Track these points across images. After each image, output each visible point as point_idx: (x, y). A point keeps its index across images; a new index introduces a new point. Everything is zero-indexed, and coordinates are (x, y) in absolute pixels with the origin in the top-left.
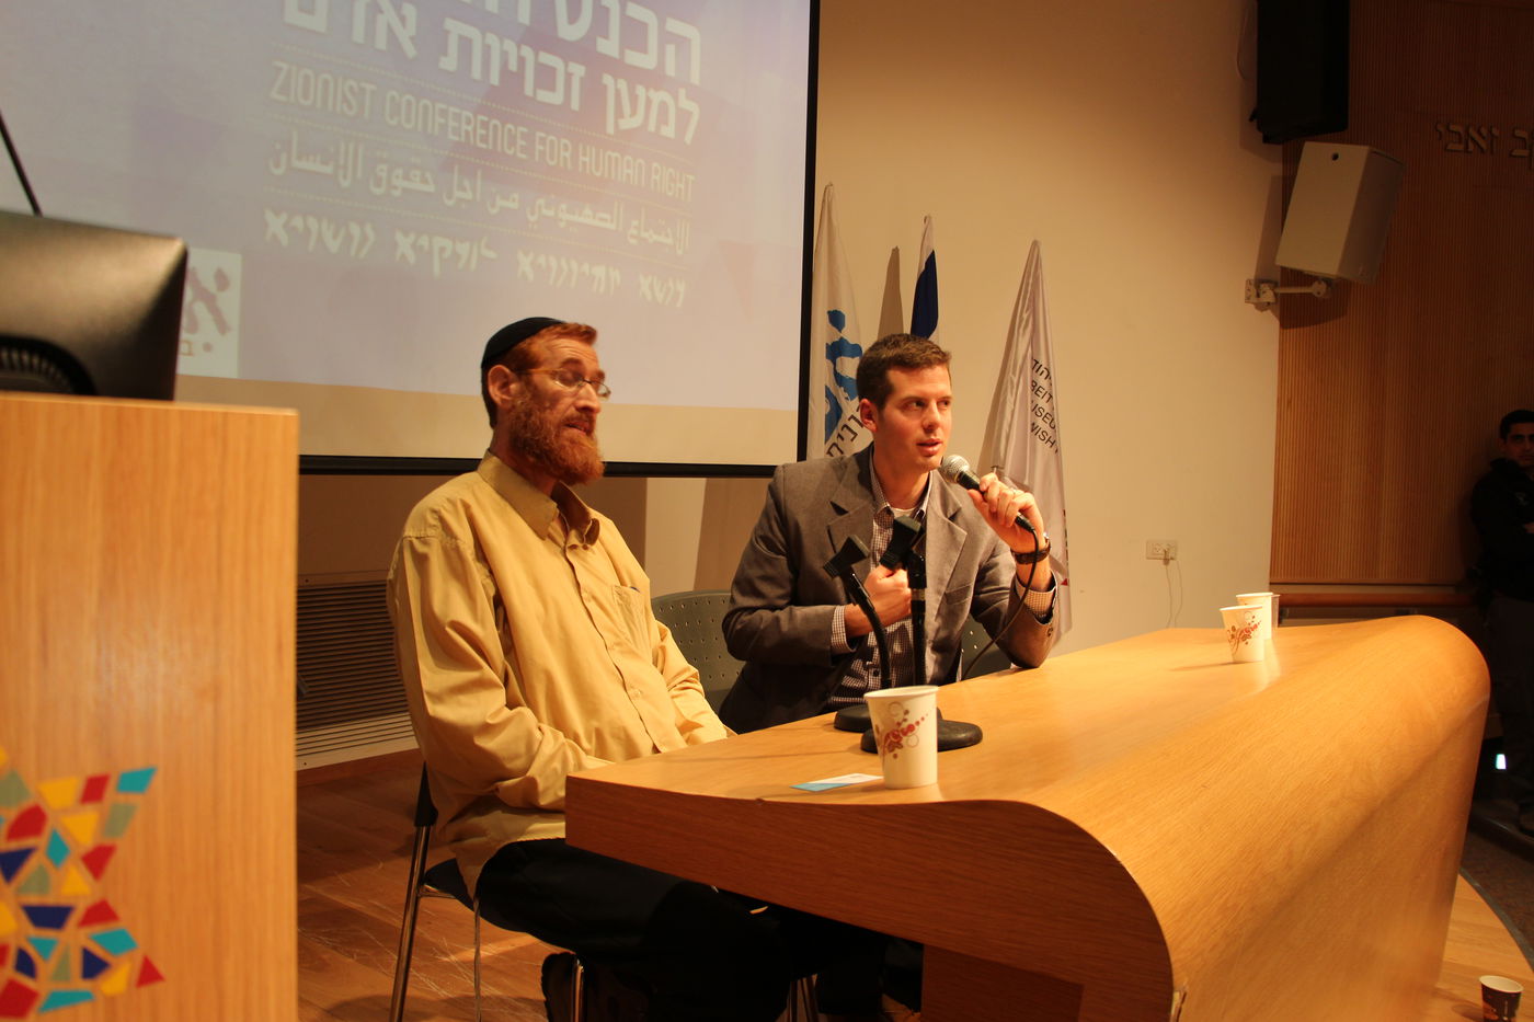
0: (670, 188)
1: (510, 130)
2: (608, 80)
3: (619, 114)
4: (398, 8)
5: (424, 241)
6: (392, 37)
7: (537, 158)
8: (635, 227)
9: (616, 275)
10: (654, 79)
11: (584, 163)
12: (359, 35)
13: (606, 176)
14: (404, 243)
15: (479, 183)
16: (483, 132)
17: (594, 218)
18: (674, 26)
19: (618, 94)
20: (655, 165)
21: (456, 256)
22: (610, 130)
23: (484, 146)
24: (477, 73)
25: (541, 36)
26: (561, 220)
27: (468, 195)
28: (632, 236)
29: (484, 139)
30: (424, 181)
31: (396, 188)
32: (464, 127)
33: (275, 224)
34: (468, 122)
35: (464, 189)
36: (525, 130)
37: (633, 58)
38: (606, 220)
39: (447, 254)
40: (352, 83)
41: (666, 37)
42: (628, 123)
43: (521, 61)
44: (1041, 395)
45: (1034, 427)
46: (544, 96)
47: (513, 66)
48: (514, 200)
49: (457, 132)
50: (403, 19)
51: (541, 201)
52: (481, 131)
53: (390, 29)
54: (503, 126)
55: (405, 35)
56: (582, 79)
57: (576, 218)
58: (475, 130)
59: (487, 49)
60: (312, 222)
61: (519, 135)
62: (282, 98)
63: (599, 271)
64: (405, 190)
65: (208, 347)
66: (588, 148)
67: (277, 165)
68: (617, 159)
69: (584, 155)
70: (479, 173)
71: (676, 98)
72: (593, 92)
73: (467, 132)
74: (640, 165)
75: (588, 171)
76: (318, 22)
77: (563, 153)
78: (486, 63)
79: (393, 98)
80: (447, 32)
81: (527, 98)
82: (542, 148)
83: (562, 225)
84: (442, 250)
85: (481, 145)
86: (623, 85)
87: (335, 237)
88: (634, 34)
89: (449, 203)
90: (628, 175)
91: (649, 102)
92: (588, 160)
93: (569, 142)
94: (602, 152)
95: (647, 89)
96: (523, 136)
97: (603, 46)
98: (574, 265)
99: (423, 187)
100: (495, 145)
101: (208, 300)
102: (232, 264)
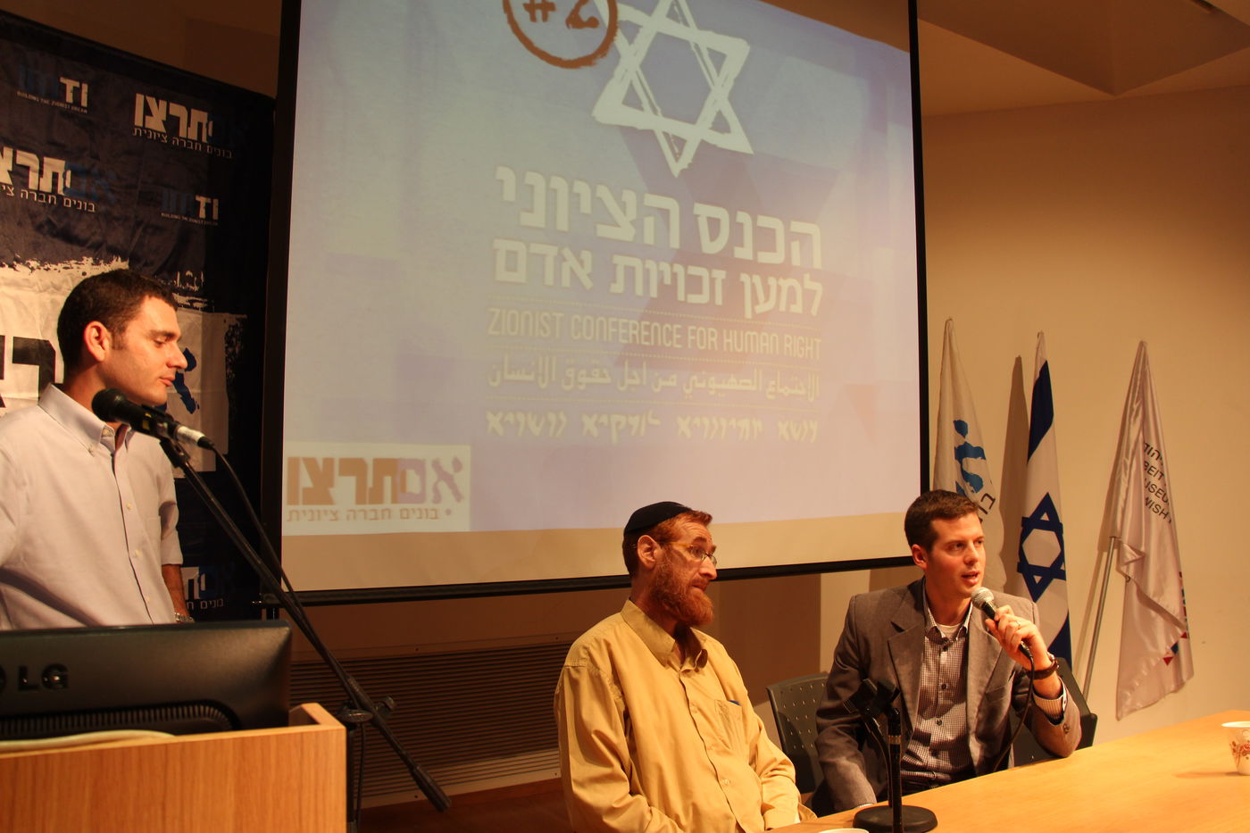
0: (801, 352)
1: (667, 328)
2: (744, 277)
3: (755, 301)
4: (577, 255)
5: (604, 419)
6: (574, 276)
7: (690, 346)
8: (773, 386)
9: (758, 424)
10: (784, 270)
11: (728, 344)
12: (549, 280)
13: (746, 350)
14: (589, 423)
15: (645, 371)
16: (647, 333)
17: (738, 383)
18: (797, 227)
19: (753, 285)
20: (786, 336)
21: (629, 427)
22: (748, 314)
23: (647, 343)
24: (639, 291)
25: (689, 254)
26: (711, 389)
27: (637, 382)
28: (771, 393)
29: (647, 338)
30: (603, 376)
31: (581, 384)
32: (631, 332)
33: (494, 421)
34: (635, 328)
35: (633, 378)
36: (679, 326)
37: (765, 257)
38: (747, 384)
39: (622, 426)
40: (546, 314)
41: (791, 236)
42: (761, 309)
43: (674, 276)
44: (1153, 474)
45: (1148, 502)
46: (694, 299)
47: (668, 281)
48: (672, 380)
49: (626, 336)
50: (581, 263)
51: (695, 378)
52: (644, 333)
53: (572, 270)
54: (662, 326)
55: (583, 274)
56: (723, 281)
57: (723, 386)
58: (640, 333)
59: (647, 272)
60: (521, 417)
61: (675, 331)
62: (496, 333)
63: (745, 423)
64: (588, 384)
65: (448, 512)
66: (731, 332)
67: (494, 380)
68: (754, 336)
69: (728, 337)
70: (644, 364)
71: (802, 282)
72: (734, 290)
73: (634, 335)
74: (774, 338)
75: (731, 349)
76: (520, 276)
77: (710, 339)
78: (647, 282)
79: (576, 320)
80: (616, 265)
81: (681, 302)
82: (693, 338)
83: (712, 393)
84: (618, 423)
85: (644, 343)
86: (757, 279)
87: (538, 424)
88: (765, 239)
89: (622, 389)
90: (765, 348)
91: (779, 289)
92: (731, 340)
93: (714, 330)
94: (742, 333)
95: (777, 279)
96: (678, 331)
97: (739, 253)
98: (724, 422)
99: (602, 380)
100: (656, 341)
101: (448, 479)
102: (464, 453)
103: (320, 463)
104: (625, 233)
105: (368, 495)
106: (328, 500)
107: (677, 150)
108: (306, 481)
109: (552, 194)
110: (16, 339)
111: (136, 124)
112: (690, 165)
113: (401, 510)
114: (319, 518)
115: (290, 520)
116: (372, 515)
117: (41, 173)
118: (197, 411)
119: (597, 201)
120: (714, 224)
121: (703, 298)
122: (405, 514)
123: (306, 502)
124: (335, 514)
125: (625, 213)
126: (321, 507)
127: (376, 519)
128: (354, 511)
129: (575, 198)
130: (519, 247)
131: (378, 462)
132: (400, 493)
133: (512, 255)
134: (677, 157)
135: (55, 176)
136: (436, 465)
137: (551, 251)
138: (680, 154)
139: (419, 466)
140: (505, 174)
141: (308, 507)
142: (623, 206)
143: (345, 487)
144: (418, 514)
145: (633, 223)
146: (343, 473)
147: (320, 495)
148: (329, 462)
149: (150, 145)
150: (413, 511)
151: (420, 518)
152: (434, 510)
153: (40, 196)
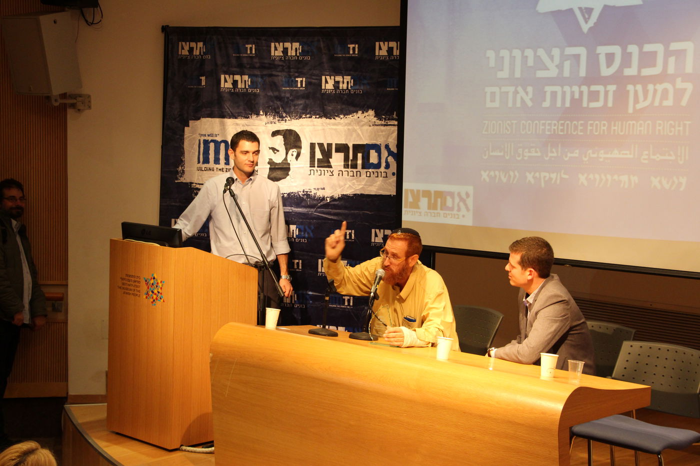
0: (671, 132)
1: (575, 124)
2: (630, 87)
3: (636, 101)
4: (525, 89)
5: (537, 175)
6: (523, 101)
7: (589, 132)
9: (635, 179)
10: (662, 78)
12: (510, 105)
13: (627, 133)
14: (530, 177)
16: (562, 127)
17: (620, 154)
18: (674, 46)
19: (636, 92)
20: (658, 122)
21: (551, 179)
22: (631, 110)
23: (562, 133)
24: (559, 104)
25: (592, 79)
26: (601, 158)
27: (555, 155)
29: (562, 130)
30: (536, 152)
31: (526, 156)
32: (553, 128)
33: (485, 175)
34: (555, 125)
35: (553, 152)
36: (582, 122)
37: (646, 72)
38: (626, 154)
39: (547, 179)
40: (509, 122)
42: (638, 106)
43: (581, 93)
46: (593, 105)
47: (577, 96)
48: (576, 153)
49: (549, 130)
50: (527, 93)
51: (590, 151)
52: (560, 128)
53: (522, 98)
54: (571, 124)
55: (527, 100)
56: (614, 92)
57: (609, 156)
58: (558, 128)
59: (564, 93)
60: (496, 173)
61: (579, 125)
62: (486, 133)
63: (624, 178)
64: (529, 157)
66: (617, 123)
68: (633, 124)
69: (615, 126)
71: (674, 84)
72: (621, 96)
73: (555, 129)
74: (648, 124)
75: (616, 133)
76: (496, 104)
77: (603, 128)
78: (564, 99)
79: (523, 124)
80: (545, 92)
81: (585, 108)
82: (591, 128)
83: (601, 160)
84: (545, 177)
85: (560, 133)
86: (639, 87)
87: (505, 177)
88: (648, 59)
89: (547, 159)
90: (640, 131)
91: (655, 91)
92: (616, 128)
93: (605, 122)
94: (624, 123)
95: (655, 85)
96: (582, 125)
97: (628, 72)
98: (609, 177)
99: (536, 154)
100: (567, 132)
101: (464, 201)
102: (470, 189)
103: (416, 192)
104: (553, 72)
105: (432, 206)
106: (418, 207)
107: (587, 16)
108: (410, 199)
109: (513, 59)
110: (336, 144)
111: (376, 55)
112: (595, 23)
113: (444, 214)
114: (415, 214)
115: (405, 214)
116: (433, 215)
117: (343, 83)
119: (537, 58)
120: (610, 58)
121: (599, 104)
122: (445, 215)
123: (411, 207)
124: (420, 213)
125: (553, 61)
126: (416, 210)
127: (435, 216)
128: (427, 212)
129: (525, 59)
130: (496, 89)
131: (436, 192)
132: (444, 206)
133: (493, 94)
134: (586, 22)
135: (348, 82)
136: (459, 194)
137: (511, 89)
138: (589, 18)
139: (451, 194)
140: (491, 54)
141: (411, 210)
142: (552, 58)
143: (424, 202)
144: (450, 216)
145: (557, 66)
146: (423, 196)
147: (415, 205)
148: (418, 191)
149: (382, 62)
150: (449, 214)
151: (451, 218)
152: (458, 215)
153: (343, 92)
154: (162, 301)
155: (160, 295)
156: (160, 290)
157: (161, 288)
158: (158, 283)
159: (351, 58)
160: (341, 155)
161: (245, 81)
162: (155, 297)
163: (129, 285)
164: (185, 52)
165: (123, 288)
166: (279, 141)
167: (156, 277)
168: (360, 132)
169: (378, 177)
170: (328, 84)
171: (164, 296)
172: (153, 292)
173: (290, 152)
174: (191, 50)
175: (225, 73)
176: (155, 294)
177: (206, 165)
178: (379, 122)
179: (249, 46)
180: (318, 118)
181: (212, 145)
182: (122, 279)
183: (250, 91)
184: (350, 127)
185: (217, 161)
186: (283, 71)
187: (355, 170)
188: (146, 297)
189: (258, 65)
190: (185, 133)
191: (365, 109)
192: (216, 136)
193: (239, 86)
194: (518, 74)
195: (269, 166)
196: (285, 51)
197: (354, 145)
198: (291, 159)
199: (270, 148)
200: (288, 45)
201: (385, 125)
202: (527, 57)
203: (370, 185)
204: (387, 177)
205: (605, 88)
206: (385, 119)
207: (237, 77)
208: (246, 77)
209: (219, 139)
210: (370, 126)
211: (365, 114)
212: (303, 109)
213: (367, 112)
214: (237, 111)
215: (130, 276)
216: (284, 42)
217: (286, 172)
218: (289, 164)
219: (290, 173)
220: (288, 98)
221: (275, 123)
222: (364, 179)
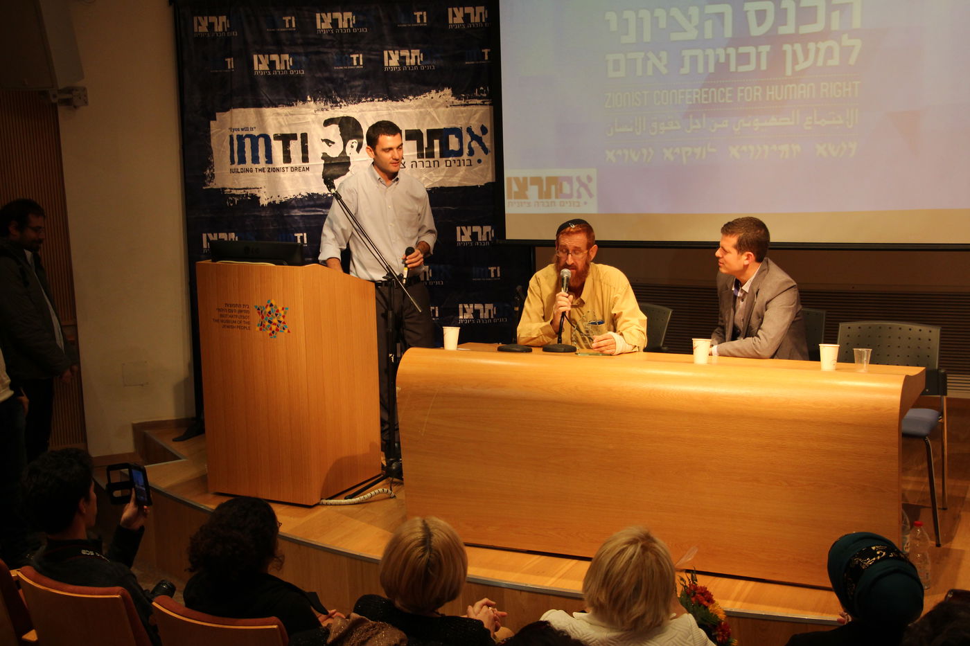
0: (838, 94)
1: (722, 91)
2: (787, 47)
3: (795, 61)
4: (657, 55)
5: (677, 150)
6: (655, 69)
7: (739, 99)
8: (810, 120)
9: (796, 148)
10: (823, 36)
11: (770, 95)
12: (639, 73)
13: (786, 97)
14: (668, 153)
15: (704, 119)
16: (706, 96)
17: (778, 121)
19: (794, 53)
20: (823, 84)
21: (694, 154)
22: (789, 72)
23: (707, 102)
24: (701, 69)
25: (740, 39)
26: (755, 127)
27: (699, 126)
28: (808, 126)
29: (707, 99)
30: (675, 125)
31: (661, 131)
33: (610, 155)
35: (695, 124)
36: (731, 88)
37: (805, 29)
38: (786, 121)
39: (689, 154)
40: (638, 93)
42: (798, 68)
43: (728, 56)
46: (742, 69)
47: (722, 60)
48: (725, 123)
49: (691, 100)
50: (660, 59)
51: (743, 120)
52: (704, 96)
53: (654, 65)
54: (717, 92)
55: (661, 66)
56: (768, 53)
57: (765, 124)
58: (701, 96)
59: (706, 57)
60: (626, 151)
61: (727, 92)
62: (610, 107)
63: (784, 148)
64: (667, 131)
65: (585, 203)
66: (773, 88)
67: (609, 133)
68: (793, 88)
69: (770, 91)
70: (704, 115)
71: (840, 42)
72: (777, 58)
73: (696, 98)
74: (811, 87)
75: (773, 99)
76: (621, 73)
77: (755, 94)
78: (706, 64)
79: (657, 94)
80: (683, 57)
81: (733, 72)
82: (742, 94)
83: (756, 129)
84: (687, 153)
85: (704, 102)
86: (798, 47)
87: (636, 155)
88: (807, 15)
89: (689, 132)
90: (802, 95)
91: (818, 50)
92: (772, 93)
93: (759, 87)
94: (782, 86)
95: (817, 43)
96: (730, 92)
97: (783, 30)
98: (766, 147)
99: (675, 128)
100: (713, 100)
101: (586, 187)
102: (593, 172)
103: (521, 180)
104: (692, 34)
105: (544, 194)
106: (525, 197)
108: (515, 188)
109: (640, 21)
110: (406, 131)
111: (450, 23)
113: (561, 202)
114: (522, 206)
115: (509, 206)
116: (546, 204)
117: (410, 58)
118: (489, 154)
119: (671, 19)
120: (761, 15)
121: (751, 67)
122: (563, 204)
123: (515, 198)
124: (529, 203)
125: (690, 21)
126: (523, 200)
127: (548, 206)
128: (538, 202)
129: (655, 20)
130: (619, 56)
131: (548, 178)
132: (559, 193)
133: (617, 62)
135: (416, 57)
136: (578, 179)
137: (640, 55)
139: (569, 180)
140: (611, 16)
141: (516, 200)
142: (689, 18)
143: (533, 191)
144: (569, 204)
145: (696, 27)
146: (532, 184)
147: (522, 194)
148: (525, 179)
149: (458, 31)
150: (567, 202)
151: (570, 206)
152: (578, 202)
153: (411, 68)
154: (286, 331)
155: (282, 325)
156: (282, 319)
157: (284, 317)
158: (278, 311)
159: (419, 28)
160: (413, 144)
161: (285, 61)
162: (274, 327)
163: (232, 317)
164: (203, 29)
165: (222, 321)
166: (334, 132)
167: (274, 304)
168: (435, 115)
169: (460, 165)
170: (392, 60)
171: (289, 326)
172: (270, 322)
173: (349, 143)
174: (211, 26)
175: (258, 52)
176: (275, 324)
177: (242, 166)
178: (458, 102)
179: (287, 19)
180: (382, 101)
181: (248, 142)
182: (219, 310)
183: (292, 73)
184: (422, 110)
185: (255, 160)
186: (332, 47)
187: (431, 160)
188: (261, 329)
189: (300, 41)
190: (211, 129)
191: (439, 87)
192: (252, 129)
193: (278, 68)
194: (647, 37)
195: (323, 162)
196: (335, 22)
197: (428, 131)
198: (351, 151)
199: (323, 140)
200: (337, 15)
201: (465, 105)
202: (657, 18)
203: (453, 176)
204: (471, 165)
205: (757, 49)
206: (465, 98)
207: (275, 57)
208: (286, 57)
209: (256, 133)
210: (447, 107)
211: (441, 93)
212: (362, 91)
213: (442, 90)
214: (277, 98)
215: (231, 305)
216: (332, 12)
217: (345, 168)
218: (349, 158)
219: (350, 168)
220: (342, 79)
221: (327, 110)
222: (444, 169)
